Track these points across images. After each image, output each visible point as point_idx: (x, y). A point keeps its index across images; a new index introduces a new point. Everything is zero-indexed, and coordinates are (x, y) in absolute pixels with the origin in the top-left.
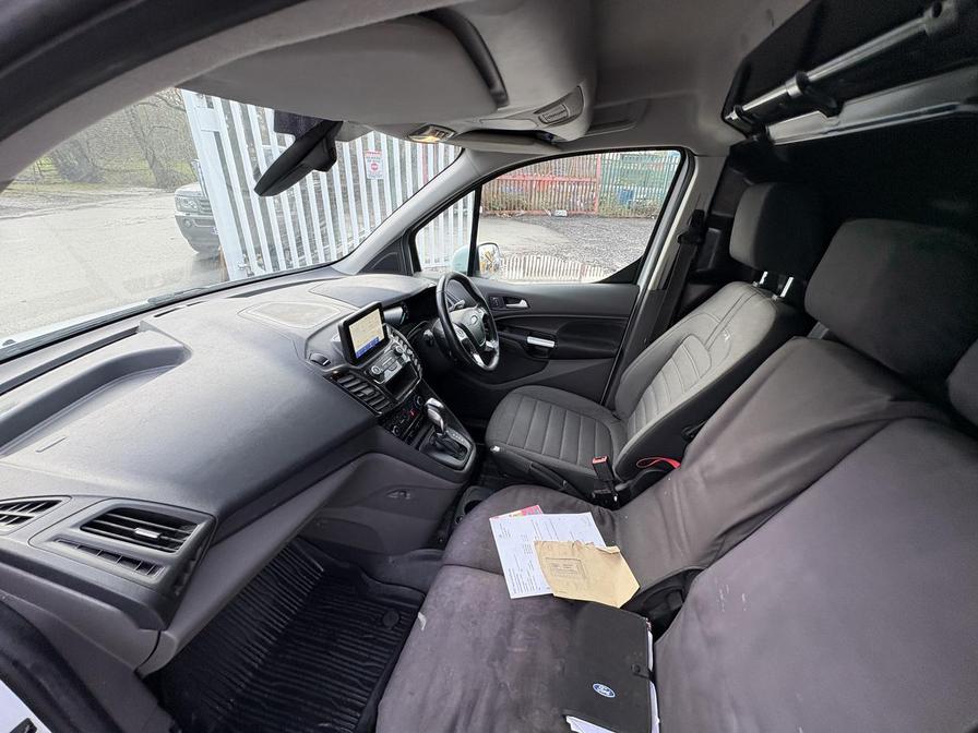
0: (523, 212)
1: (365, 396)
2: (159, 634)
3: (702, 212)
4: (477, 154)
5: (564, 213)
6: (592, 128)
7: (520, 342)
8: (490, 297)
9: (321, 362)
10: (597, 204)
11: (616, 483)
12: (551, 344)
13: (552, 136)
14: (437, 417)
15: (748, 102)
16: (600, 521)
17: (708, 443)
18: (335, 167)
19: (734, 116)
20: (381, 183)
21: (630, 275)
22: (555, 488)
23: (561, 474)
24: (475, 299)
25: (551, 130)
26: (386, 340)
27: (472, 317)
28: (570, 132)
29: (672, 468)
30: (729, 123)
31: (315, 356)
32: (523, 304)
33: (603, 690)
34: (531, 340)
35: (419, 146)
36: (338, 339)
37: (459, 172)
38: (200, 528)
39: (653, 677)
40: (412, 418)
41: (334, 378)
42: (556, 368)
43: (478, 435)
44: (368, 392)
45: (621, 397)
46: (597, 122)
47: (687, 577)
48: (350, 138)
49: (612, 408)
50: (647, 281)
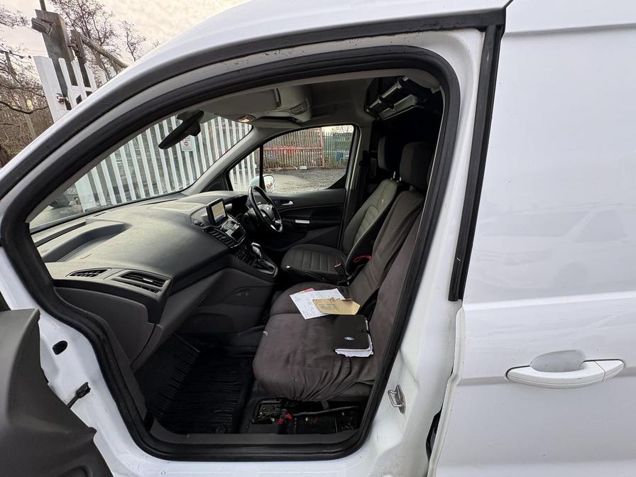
0: (280, 168)
1: (223, 239)
2: (155, 326)
3: (366, 151)
4: (260, 129)
5: (305, 167)
6: (313, 116)
7: (292, 223)
8: (274, 200)
9: (199, 224)
10: (323, 162)
11: (348, 276)
12: (308, 222)
13: (296, 119)
14: (258, 250)
15: (371, 105)
16: (341, 291)
17: (379, 242)
18: (200, 135)
19: (368, 110)
20: (191, 153)
21: (341, 184)
22: (320, 281)
23: (322, 275)
24: (267, 200)
25: (295, 117)
26: (227, 218)
27: (268, 208)
28: (303, 118)
29: (368, 260)
30: (367, 113)
31: (196, 222)
32: (291, 203)
33: (348, 338)
34: (297, 221)
35: (240, 124)
36: (206, 214)
37: (251, 139)
38: (167, 282)
39: (369, 332)
40: (244, 255)
41: (208, 230)
42: (312, 235)
43: (278, 262)
44: (223, 238)
45: (345, 242)
46: (315, 113)
47: (377, 291)
48: (208, 120)
49: (343, 250)
50: (348, 185)
